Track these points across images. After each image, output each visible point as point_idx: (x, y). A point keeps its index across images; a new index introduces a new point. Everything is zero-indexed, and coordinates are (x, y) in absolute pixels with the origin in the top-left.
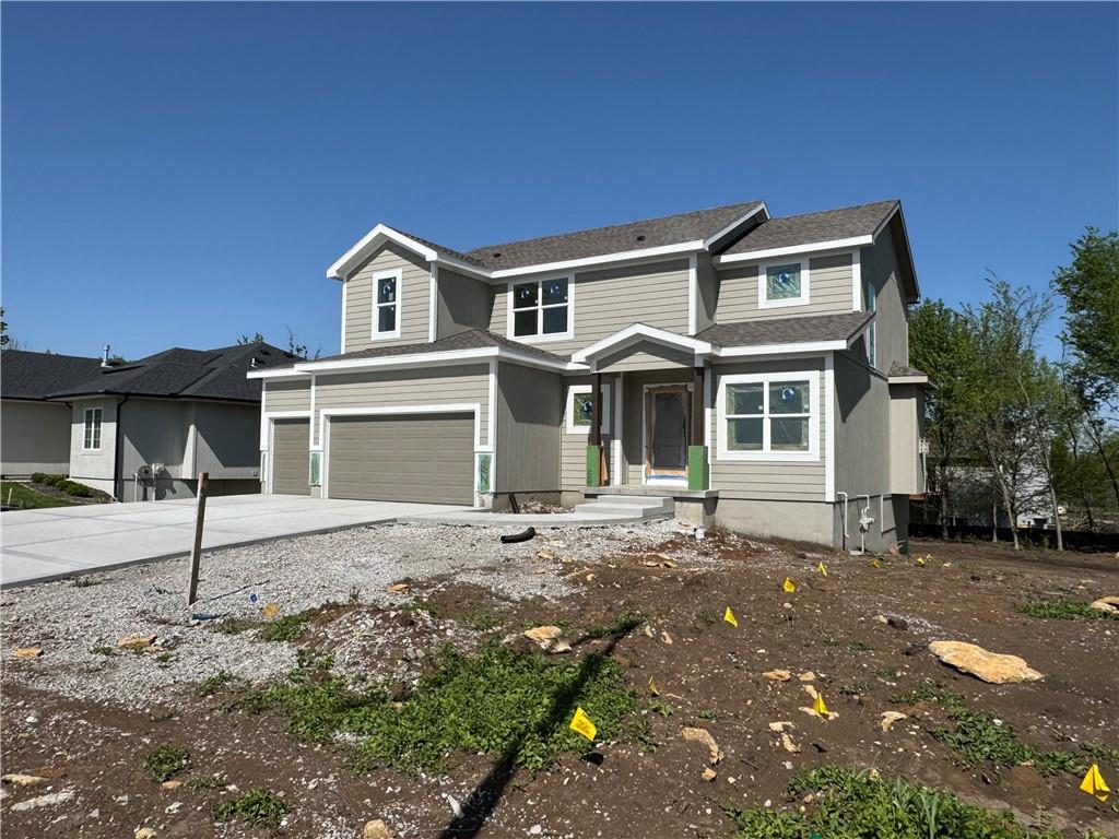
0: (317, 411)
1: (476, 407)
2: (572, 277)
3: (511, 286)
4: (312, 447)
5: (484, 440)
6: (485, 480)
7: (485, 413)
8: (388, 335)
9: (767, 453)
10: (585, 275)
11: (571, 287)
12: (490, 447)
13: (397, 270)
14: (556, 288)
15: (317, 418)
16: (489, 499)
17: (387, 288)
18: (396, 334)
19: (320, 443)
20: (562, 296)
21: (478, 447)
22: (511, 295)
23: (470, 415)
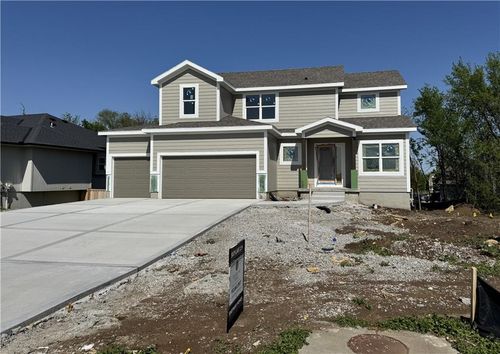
0: (155, 154)
1: (257, 153)
2: (277, 94)
3: (244, 95)
4: (152, 172)
5: (262, 168)
6: (262, 186)
7: (262, 155)
8: (190, 116)
9: (381, 173)
10: (283, 94)
11: (277, 99)
12: (265, 171)
13: (196, 85)
14: (269, 98)
15: (155, 157)
16: (265, 195)
17: (189, 93)
18: (195, 116)
19: (156, 170)
20: (272, 102)
21: (258, 171)
22: (244, 100)
23: (254, 156)
